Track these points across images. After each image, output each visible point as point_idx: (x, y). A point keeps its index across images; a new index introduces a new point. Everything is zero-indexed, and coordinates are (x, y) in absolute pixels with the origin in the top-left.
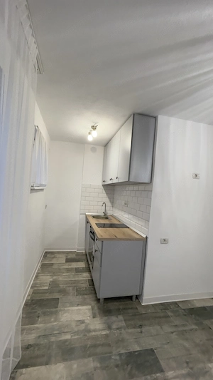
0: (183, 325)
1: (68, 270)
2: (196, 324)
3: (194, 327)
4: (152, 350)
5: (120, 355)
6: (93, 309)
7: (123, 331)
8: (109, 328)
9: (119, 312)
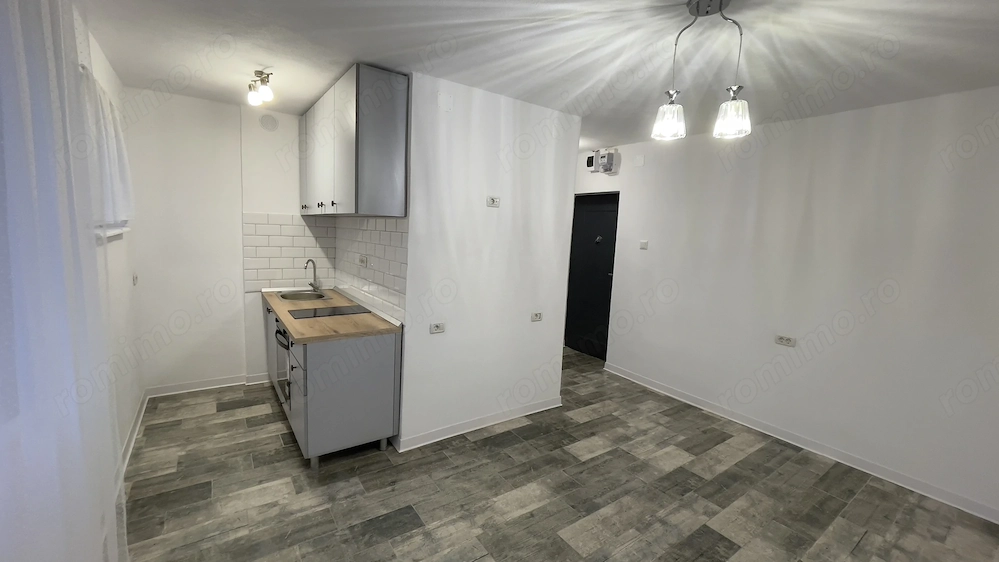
0: (469, 463)
1: (227, 426)
2: (489, 457)
3: (485, 461)
4: (410, 508)
5: (351, 528)
6: (295, 481)
7: (359, 497)
8: (332, 499)
9: (352, 472)
